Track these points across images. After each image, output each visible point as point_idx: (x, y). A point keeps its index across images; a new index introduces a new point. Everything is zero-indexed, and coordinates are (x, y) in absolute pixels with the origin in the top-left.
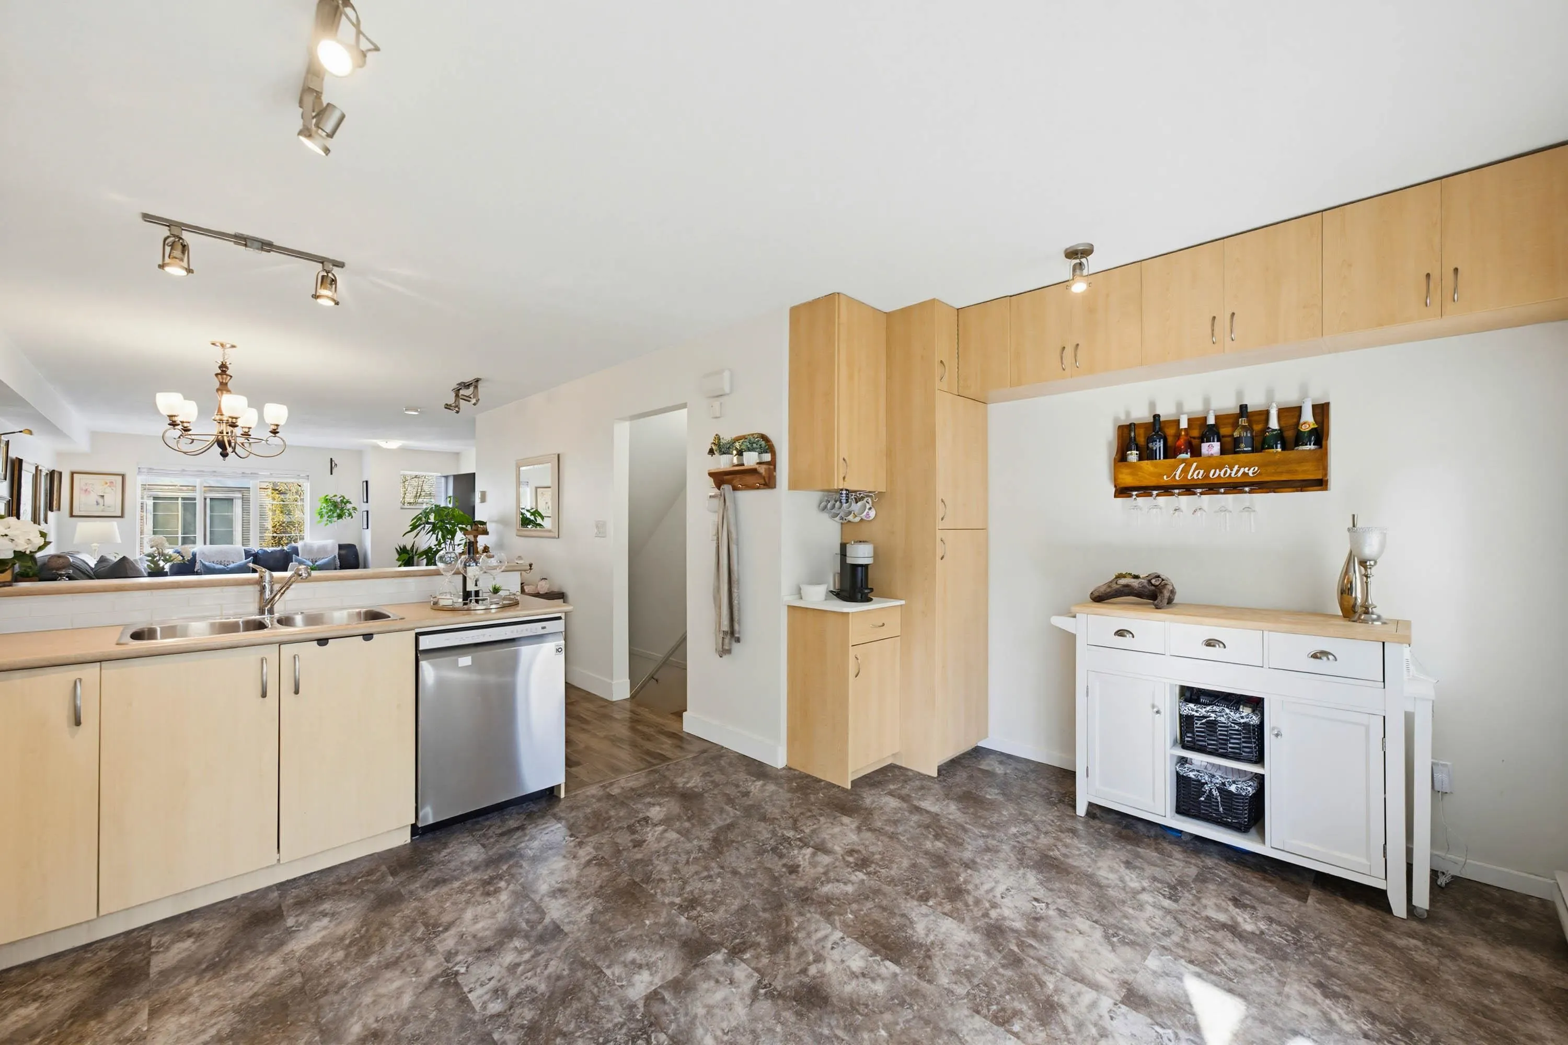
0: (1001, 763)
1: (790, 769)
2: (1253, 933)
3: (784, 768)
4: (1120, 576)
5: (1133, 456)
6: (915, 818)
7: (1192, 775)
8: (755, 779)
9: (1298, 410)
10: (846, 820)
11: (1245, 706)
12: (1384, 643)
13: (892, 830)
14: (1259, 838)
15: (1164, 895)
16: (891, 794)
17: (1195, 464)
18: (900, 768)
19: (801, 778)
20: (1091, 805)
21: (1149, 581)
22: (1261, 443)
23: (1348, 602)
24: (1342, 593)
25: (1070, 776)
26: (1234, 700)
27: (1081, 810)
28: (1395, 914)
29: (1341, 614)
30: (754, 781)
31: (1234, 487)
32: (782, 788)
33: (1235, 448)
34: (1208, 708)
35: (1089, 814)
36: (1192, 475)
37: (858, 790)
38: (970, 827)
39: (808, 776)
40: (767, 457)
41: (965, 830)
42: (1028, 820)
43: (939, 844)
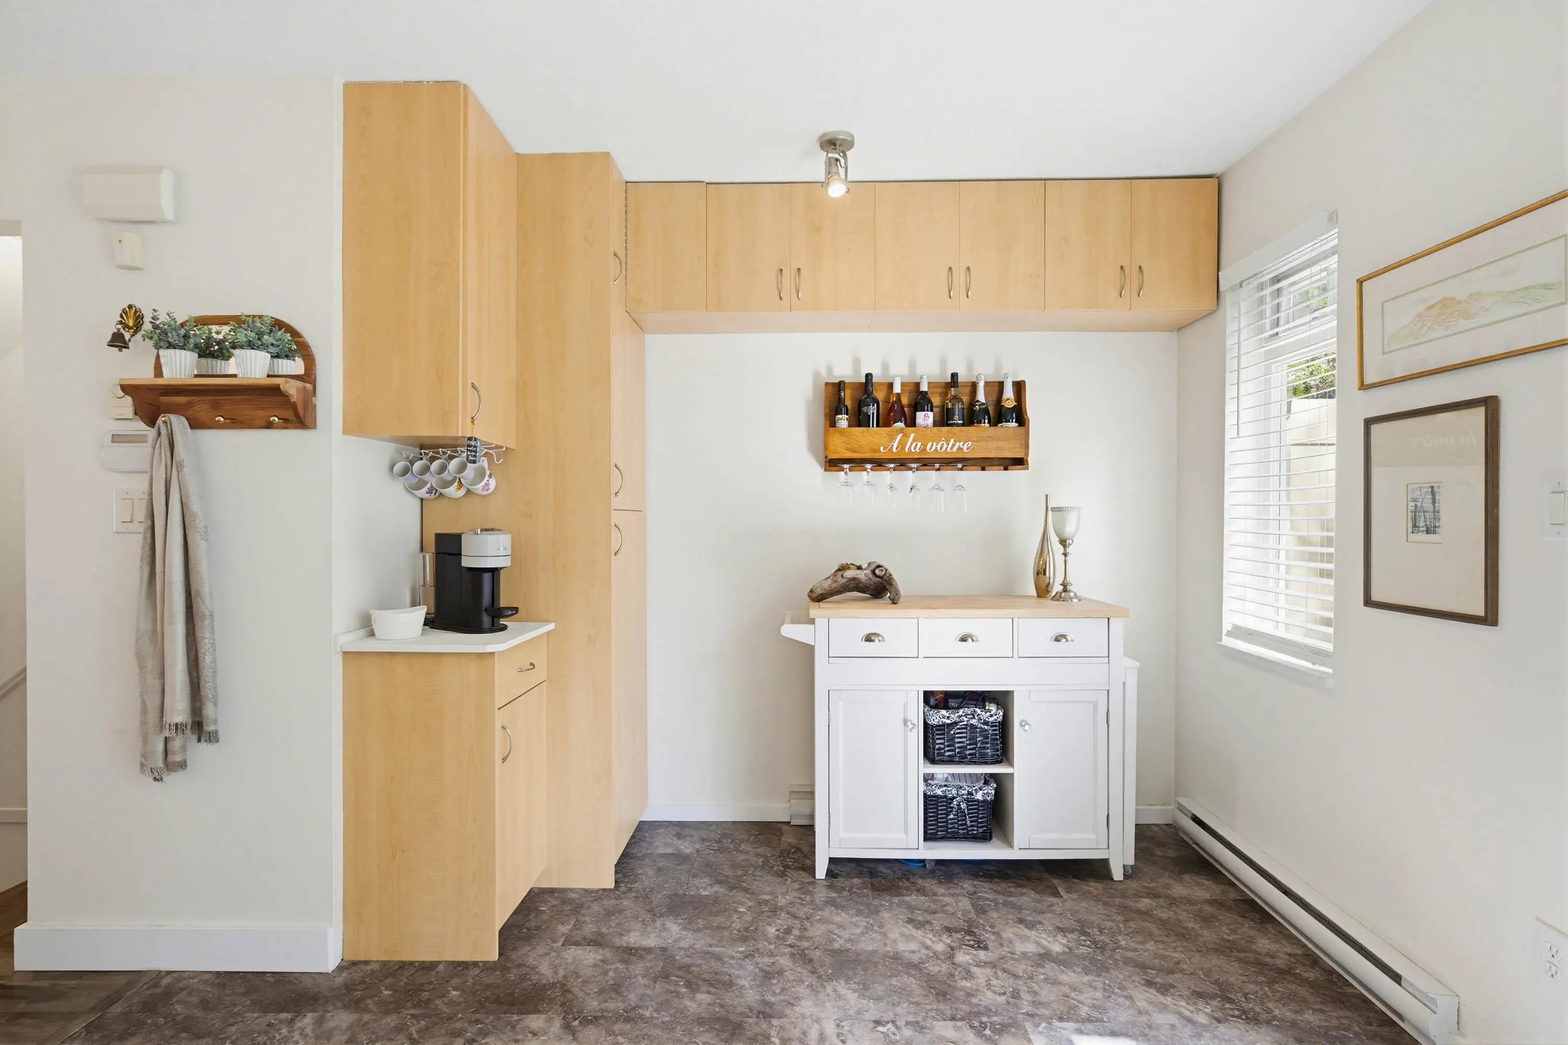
0: (679, 836)
1: (354, 963)
2: (1064, 953)
3: (340, 968)
4: (843, 568)
5: (843, 421)
6: (638, 968)
7: (939, 792)
8: (290, 1016)
9: (1001, 385)
10: (535, 1021)
11: (990, 702)
12: (1109, 619)
13: (621, 1005)
14: (1003, 845)
15: (972, 946)
16: (569, 941)
17: (912, 435)
18: (551, 891)
19: (393, 974)
20: (832, 861)
21: (873, 572)
22: (972, 417)
23: (1044, 581)
24: (1038, 574)
25: (809, 830)
26: (980, 698)
27: (821, 872)
28: (1115, 880)
29: (1035, 594)
30: (291, 1022)
31: (948, 463)
32: (366, 1010)
33: (948, 419)
34: (961, 712)
35: (830, 873)
36: (910, 447)
37: (514, 956)
38: (718, 949)
39: (403, 965)
40: (296, 366)
41: (718, 958)
42: (775, 910)
43: (702, 997)
